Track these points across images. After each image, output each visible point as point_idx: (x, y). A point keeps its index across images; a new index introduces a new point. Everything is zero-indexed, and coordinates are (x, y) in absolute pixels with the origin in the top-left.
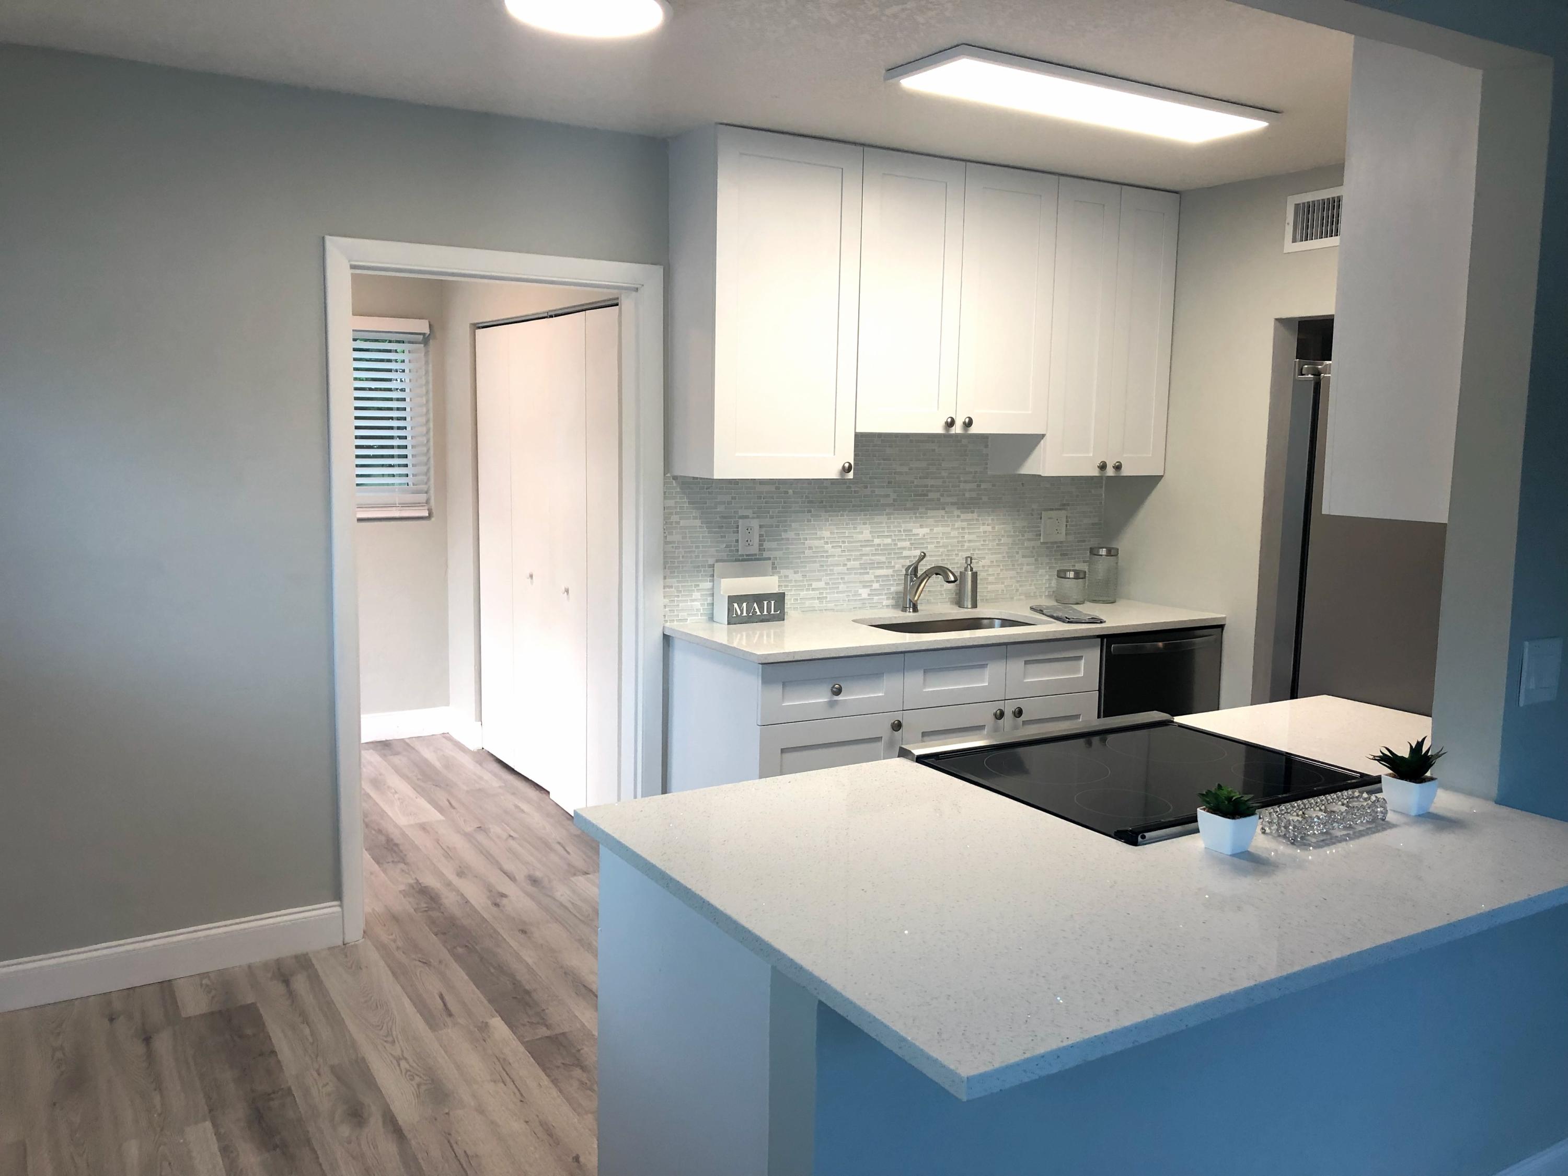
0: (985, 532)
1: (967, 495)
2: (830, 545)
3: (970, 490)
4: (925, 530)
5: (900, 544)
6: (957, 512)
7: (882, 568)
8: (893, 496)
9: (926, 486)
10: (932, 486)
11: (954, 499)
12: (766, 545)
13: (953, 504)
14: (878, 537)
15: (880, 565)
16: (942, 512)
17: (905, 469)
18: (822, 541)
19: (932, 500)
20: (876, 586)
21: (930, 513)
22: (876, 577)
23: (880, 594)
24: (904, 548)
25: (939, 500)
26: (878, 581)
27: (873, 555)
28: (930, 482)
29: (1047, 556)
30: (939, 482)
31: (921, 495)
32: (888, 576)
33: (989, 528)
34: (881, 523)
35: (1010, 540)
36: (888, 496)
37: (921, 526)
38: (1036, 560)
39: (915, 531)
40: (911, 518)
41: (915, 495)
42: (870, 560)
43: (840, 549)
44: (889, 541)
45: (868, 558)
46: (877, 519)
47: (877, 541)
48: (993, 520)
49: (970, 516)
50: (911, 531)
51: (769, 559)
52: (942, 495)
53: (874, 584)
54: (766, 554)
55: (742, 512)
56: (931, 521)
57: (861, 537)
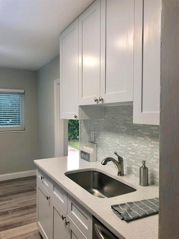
12: (96, 139)
14: (122, 144)
21: (139, 138)
54: (96, 142)
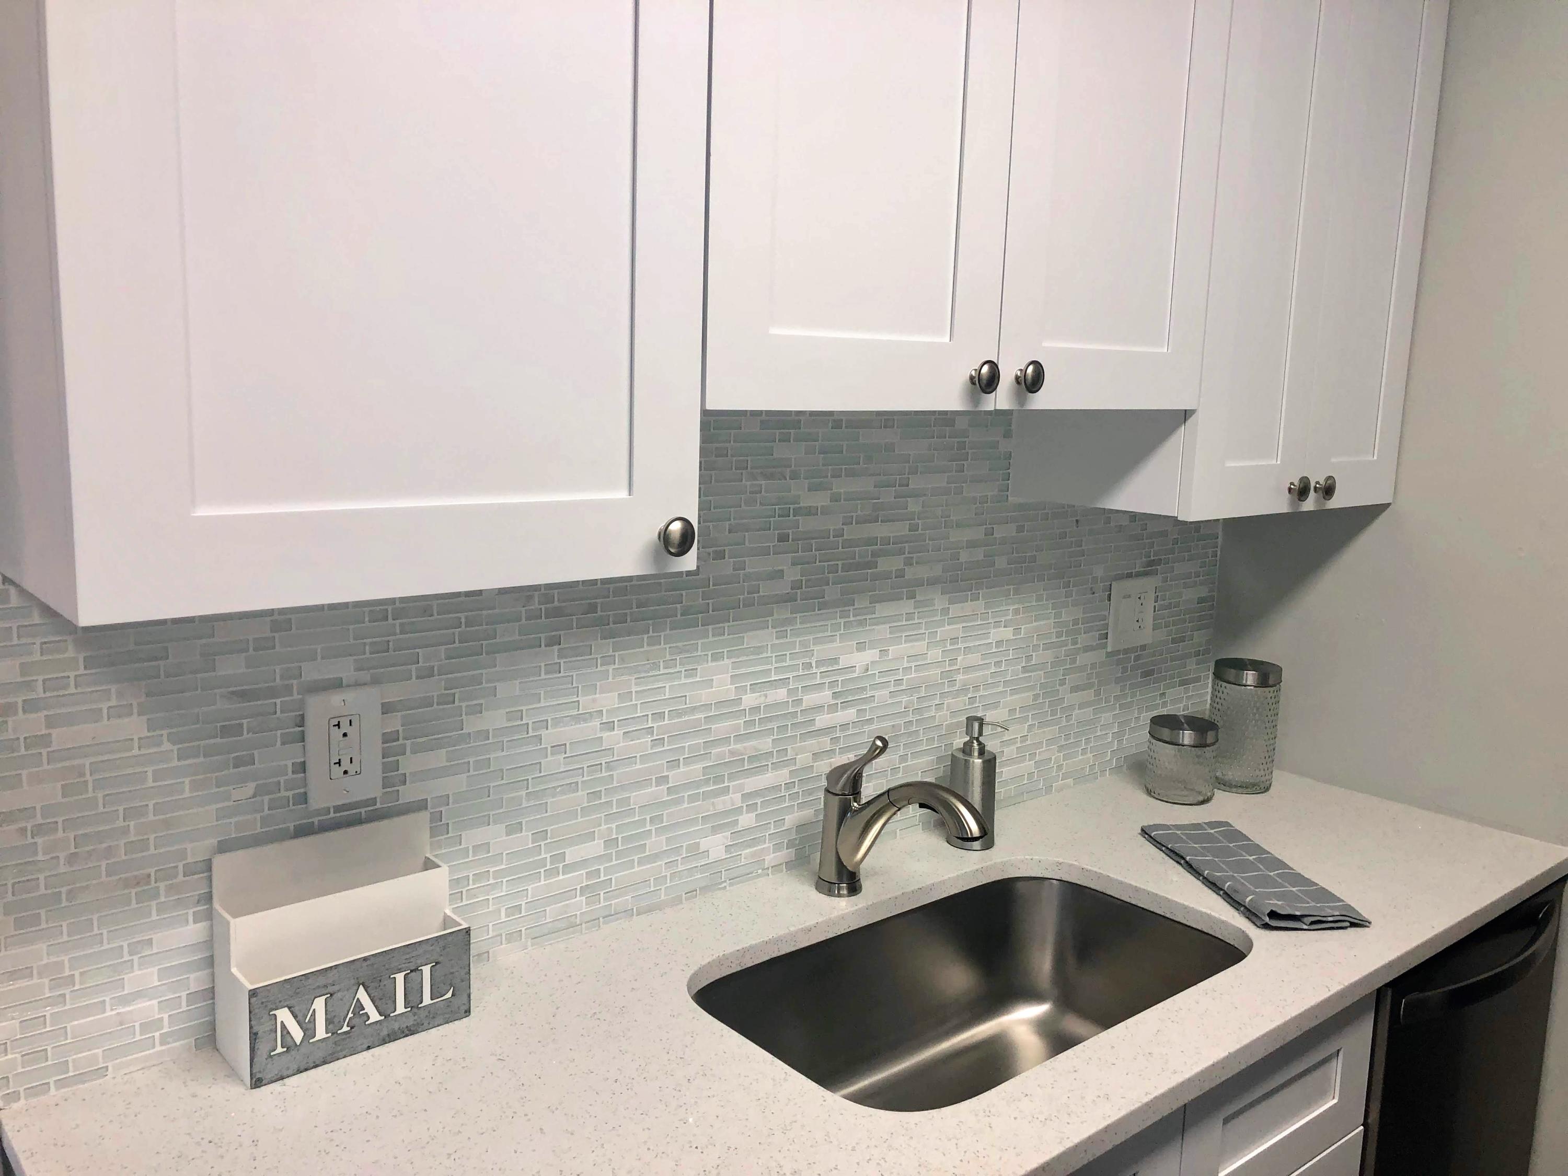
0: (999, 643)
1: (964, 557)
2: (618, 732)
3: (972, 545)
4: (870, 655)
5: (810, 699)
6: (940, 601)
7: (762, 769)
8: (793, 574)
9: (871, 541)
10: (886, 541)
11: (938, 570)
12: (409, 764)
13: (932, 582)
14: (754, 688)
15: (758, 763)
16: (907, 606)
17: (820, 500)
18: (596, 723)
19: (886, 576)
20: (747, 820)
21: (881, 610)
22: (745, 797)
23: (754, 842)
24: (819, 708)
25: (901, 574)
26: (752, 808)
27: (739, 738)
28: (881, 531)
29: (1118, 681)
30: (901, 529)
31: (858, 566)
32: (777, 788)
33: (1007, 633)
34: (759, 650)
35: (1049, 656)
36: (780, 574)
37: (861, 647)
38: (1097, 693)
39: (844, 661)
40: (836, 627)
41: (847, 568)
42: (732, 753)
43: (649, 739)
44: (781, 694)
45: (725, 749)
46: (752, 639)
47: (750, 699)
48: (1016, 612)
49: (968, 607)
50: (835, 660)
51: (422, 806)
52: (908, 562)
53: (740, 818)
54: (408, 794)
55: (312, 672)
56: (883, 630)
57: (705, 695)
